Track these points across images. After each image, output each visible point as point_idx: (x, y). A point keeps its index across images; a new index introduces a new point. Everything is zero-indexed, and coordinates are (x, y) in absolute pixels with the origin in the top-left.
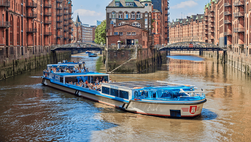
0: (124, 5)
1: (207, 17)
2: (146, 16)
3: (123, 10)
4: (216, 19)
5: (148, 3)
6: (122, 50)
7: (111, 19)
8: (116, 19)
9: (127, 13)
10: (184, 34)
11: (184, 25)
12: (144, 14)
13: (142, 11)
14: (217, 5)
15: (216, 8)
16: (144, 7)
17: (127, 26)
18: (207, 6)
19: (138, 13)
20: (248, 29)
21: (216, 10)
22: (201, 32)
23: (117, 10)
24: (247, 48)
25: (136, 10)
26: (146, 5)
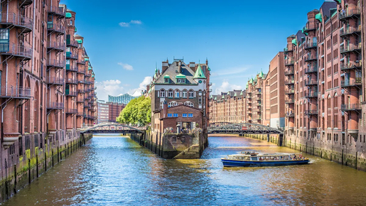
0: (175, 82)
1: (250, 94)
2: (200, 94)
3: (174, 88)
4: (264, 96)
5: (203, 80)
6: (182, 135)
7: (159, 98)
8: (166, 98)
9: (177, 90)
10: (218, 112)
11: (219, 102)
12: (197, 92)
13: (196, 89)
14: (264, 82)
15: (264, 85)
16: (197, 85)
17: (183, 107)
18: (251, 82)
19: (191, 90)
20: (323, 112)
21: (264, 87)
22: (240, 110)
23: (167, 88)
24: (324, 133)
25: (188, 88)
26: (200, 82)
